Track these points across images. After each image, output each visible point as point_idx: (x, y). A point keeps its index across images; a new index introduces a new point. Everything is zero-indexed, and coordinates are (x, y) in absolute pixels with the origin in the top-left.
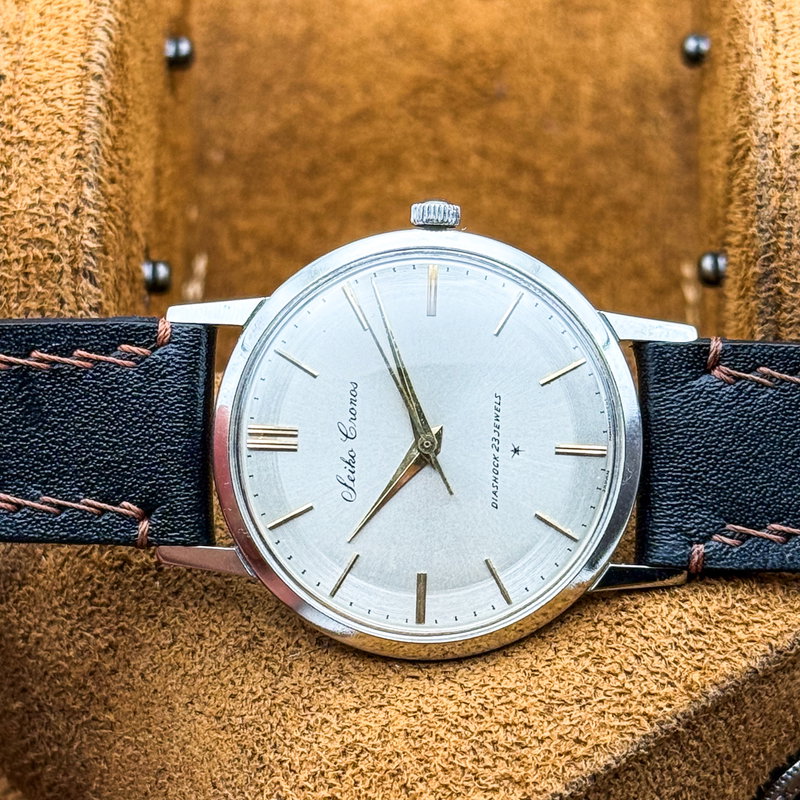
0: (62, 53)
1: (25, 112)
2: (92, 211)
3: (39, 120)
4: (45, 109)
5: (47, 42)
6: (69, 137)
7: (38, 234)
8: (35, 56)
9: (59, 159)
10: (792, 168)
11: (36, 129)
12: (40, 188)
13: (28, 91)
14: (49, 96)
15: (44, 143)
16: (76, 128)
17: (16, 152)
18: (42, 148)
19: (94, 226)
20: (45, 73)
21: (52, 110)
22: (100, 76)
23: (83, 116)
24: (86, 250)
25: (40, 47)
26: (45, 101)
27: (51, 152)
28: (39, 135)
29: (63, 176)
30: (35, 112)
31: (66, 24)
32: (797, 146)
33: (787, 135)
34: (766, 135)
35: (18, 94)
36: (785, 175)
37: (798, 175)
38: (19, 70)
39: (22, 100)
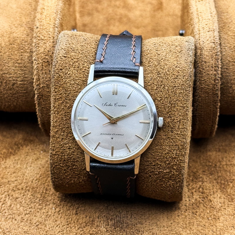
0: (50, 23)
1: (42, 34)
3: (45, 35)
4: (46, 33)
5: (47, 21)
8: (44, 24)
9: (49, 43)
10: (203, 46)
12: (45, 49)
13: (43, 30)
14: (47, 31)
15: (46, 40)
16: (53, 37)
17: (40, 41)
18: (46, 41)
20: (46, 27)
21: (48, 33)
22: (57, 27)
23: (54, 34)
25: (45, 22)
26: (46, 32)
27: (47, 41)
28: (45, 38)
29: (50, 46)
30: (44, 34)
31: (50, 18)
32: (204, 41)
33: (202, 39)
34: (197, 39)
35: (41, 31)
36: (201, 47)
37: (204, 47)
38: (41, 26)
39: (42, 32)
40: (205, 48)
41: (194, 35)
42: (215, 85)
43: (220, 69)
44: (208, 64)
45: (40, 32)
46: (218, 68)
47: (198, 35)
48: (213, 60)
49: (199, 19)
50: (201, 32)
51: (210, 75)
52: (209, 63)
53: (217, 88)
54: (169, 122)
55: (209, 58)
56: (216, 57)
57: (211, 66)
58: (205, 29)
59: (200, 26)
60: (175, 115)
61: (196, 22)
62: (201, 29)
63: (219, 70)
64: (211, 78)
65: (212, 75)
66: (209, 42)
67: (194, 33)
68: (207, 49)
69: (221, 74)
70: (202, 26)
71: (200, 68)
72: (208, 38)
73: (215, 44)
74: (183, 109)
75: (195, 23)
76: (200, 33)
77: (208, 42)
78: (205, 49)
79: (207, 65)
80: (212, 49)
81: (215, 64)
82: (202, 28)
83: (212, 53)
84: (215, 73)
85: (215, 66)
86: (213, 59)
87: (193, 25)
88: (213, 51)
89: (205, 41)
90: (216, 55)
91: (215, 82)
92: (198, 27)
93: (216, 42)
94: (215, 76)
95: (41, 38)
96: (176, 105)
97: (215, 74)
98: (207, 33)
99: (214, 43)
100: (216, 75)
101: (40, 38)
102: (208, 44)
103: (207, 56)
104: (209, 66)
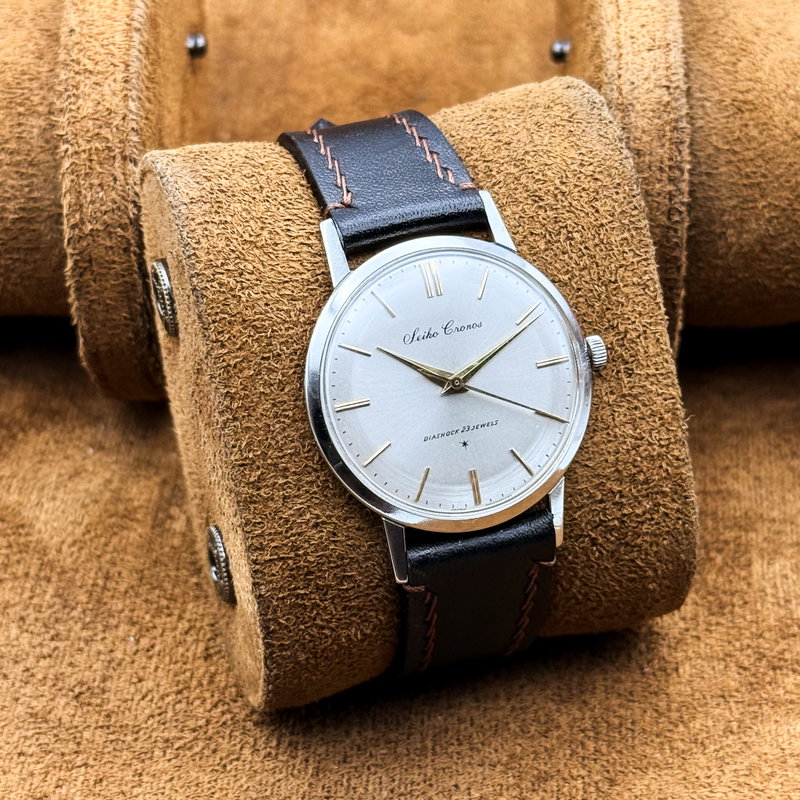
0: (114, 16)
1: (89, 53)
2: (134, 117)
3: (98, 58)
4: (102, 51)
5: (103, 9)
6: (118, 68)
8: (94, 18)
9: (112, 84)
10: (630, 97)
11: (97, 63)
12: (99, 103)
13: (90, 40)
14: (105, 42)
15: (102, 73)
16: (124, 62)
18: (100, 76)
19: (135, 126)
20: (102, 29)
21: (107, 51)
22: (139, 30)
23: (128, 55)
24: (131, 144)
25: (98, 12)
26: (102, 46)
27: (106, 79)
28: (98, 68)
29: (114, 94)
30: (96, 53)
32: (633, 83)
33: (626, 76)
34: (613, 76)
35: (84, 41)
36: (626, 102)
37: (635, 102)
38: (85, 26)
39: (87, 45)
40: (638, 105)
41: (602, 62)
42: (668, 228)
43: (686, 176)
44: (647, 158)
45: (82, 47)
46: (682, 171)
47: (616, 63)
48: (663, 145)
49: (618, 6)
50: (624, 51)
51: (652, 195)
52: (651, 154)
53: (675, 240)
54: (611, 344)
55: (652, 140)
56: (676, 134)
57: (656, 166)
58: (640, 42)
59: (622, 29)
60: (626, 316)
61: (609, 17)
62: (626, 41)
63: (684, 181)
64: (656, 205)
65: (659, 194)
66: (651, 86)
67: (603, 55)
68: (643, 108)
69: (691, 193)
70: (627, 30)
72: (646, 71)
73: (672, 90)
74: (642, 292)
75: (604, 22)
76: (621, 55)
77: (647, 86)
78: (638, 107)
79: (643, 162)
80: (662, 108)
81: (671, 159)
82: (628, 37)
83: (660, 122)
84: (670, 188)
85: (670, 167)
86: (664, 140)
87: (599, 28)
88: (665, 115)
89: (640, 83)
90: (675, 128)
91: (669, 219)
92: (615, 35)
93: (674, 85)
94: (670, 200)
95: (85, 65)
96: (622, 284)
97: (670, 193)
98: (645, 54)
99: (668, 88)
101: (82, 67)
102: (649, 91)
103: (644, 132)
104: (650, 167)
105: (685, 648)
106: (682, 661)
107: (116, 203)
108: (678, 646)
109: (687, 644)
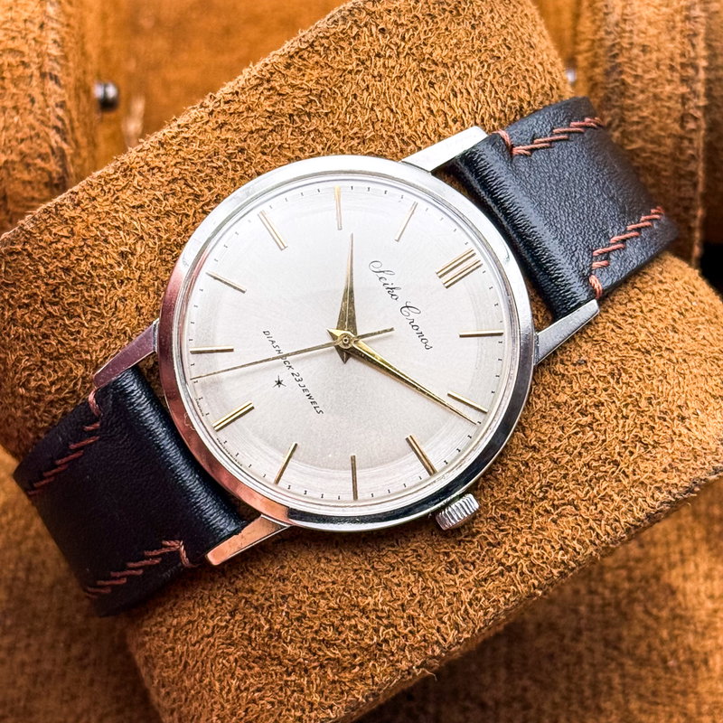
2: (55, 25)
7: (11, 44)
19: (57, 37)
24: (51, 57)
42: (682, 138)
43: (702, 74)
44: (654, 56)
46: (696, 68)
48: (673, 39)
51: (662, 100)
52: (659, 50)
53: (690, 152)
55: (660, 33)
56: (688, 25)
57: (665, 65)
63: (699, 81)
64: (666, 110)
65: (670, 98)
69: (709, 95)
71: (621, 73)
79: (650, 60)
81: (683, 55)
84: (684, 89)
85: (682, 65)
86: (673, 33)
90: (687, 18)
91: (682, 127)
94: (684, 104)
97: (683, 96)
100: (688, 99)
104: (658, 66)
105: (714, 634)
106: (711, 651)
107: (34, 129)
108: (706, 632)
109: (716, 629)
